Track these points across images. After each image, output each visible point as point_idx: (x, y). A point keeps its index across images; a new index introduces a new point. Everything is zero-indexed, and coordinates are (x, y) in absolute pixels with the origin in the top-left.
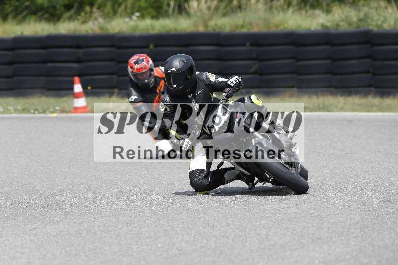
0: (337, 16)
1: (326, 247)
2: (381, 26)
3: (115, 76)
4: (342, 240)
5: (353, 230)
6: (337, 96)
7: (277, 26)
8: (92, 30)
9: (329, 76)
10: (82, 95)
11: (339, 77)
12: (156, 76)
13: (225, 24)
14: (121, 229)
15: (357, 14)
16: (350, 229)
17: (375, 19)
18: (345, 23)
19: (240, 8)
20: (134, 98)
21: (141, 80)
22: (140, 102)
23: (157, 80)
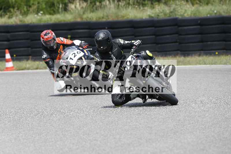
0: (157, 10)
1: (154, 144)
2: (183, 15)
3: (30, 49)
4: (163, 140)
5: (169, 134)
6: (159, 56)
7: (123, 17)
8: (15, 22)
9: (155, 45)
10: (11, 60)
11: (159, 45)
12: (57, 43)
13: (93, 16)
14: (35, 137)
15: (169, 8)
16: (168, 133)
17: (179, 11)
18: (162, 14)
19: (101, 7)
20: (45, 56)
21: (49, 45)
22: (48, 59)
23: (58, 45)
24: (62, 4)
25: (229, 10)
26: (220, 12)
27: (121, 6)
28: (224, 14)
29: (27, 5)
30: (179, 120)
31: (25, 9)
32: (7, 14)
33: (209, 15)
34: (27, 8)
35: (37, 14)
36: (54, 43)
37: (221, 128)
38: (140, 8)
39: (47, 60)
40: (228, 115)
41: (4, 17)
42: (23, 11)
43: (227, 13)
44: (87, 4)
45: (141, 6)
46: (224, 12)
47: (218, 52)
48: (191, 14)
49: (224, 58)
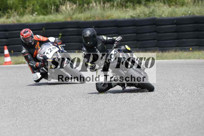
0: (138, 11)
1: (136, 129)
2: (161, 15)
4: (144, 126)
7: (108, 17)
8: (13, 22)
9: (136, 42)
10: (9, 55)
11: (140, 42)
12: (35, 40)
13: (81, 17)
15: (148, 9)
16: (148, 120)
17: (158, 12)
18: (142, 14)
19: (88, 8)
20: (24, 51)
21: (27, 41)
22: (27, 53)
23: (35, 41)
24: (54, 5)
25: (201, 11)
26: (193, 13)
27: (107, 8)
28: (197, 15)
29: (23, 7)
30: (158, 108)
31: (22, 10)
32: (5, 15)
33: (184, 16)
34: (23, 10)
35: (32, 14)
36: (32, 40)
37: (194, 115)
38: (123, 10)
39: (26, 55)
40: (201, 103)
41: (3, 18)
42: (19, 12)
43: (199, 13)
44: (77, 6)
45: (124, 8)
46: (197, 13)
47: (192, 48)
48: (168, 14)
49: (197, 53)
